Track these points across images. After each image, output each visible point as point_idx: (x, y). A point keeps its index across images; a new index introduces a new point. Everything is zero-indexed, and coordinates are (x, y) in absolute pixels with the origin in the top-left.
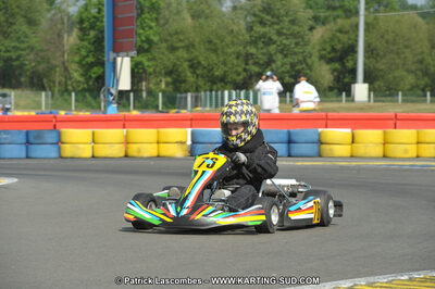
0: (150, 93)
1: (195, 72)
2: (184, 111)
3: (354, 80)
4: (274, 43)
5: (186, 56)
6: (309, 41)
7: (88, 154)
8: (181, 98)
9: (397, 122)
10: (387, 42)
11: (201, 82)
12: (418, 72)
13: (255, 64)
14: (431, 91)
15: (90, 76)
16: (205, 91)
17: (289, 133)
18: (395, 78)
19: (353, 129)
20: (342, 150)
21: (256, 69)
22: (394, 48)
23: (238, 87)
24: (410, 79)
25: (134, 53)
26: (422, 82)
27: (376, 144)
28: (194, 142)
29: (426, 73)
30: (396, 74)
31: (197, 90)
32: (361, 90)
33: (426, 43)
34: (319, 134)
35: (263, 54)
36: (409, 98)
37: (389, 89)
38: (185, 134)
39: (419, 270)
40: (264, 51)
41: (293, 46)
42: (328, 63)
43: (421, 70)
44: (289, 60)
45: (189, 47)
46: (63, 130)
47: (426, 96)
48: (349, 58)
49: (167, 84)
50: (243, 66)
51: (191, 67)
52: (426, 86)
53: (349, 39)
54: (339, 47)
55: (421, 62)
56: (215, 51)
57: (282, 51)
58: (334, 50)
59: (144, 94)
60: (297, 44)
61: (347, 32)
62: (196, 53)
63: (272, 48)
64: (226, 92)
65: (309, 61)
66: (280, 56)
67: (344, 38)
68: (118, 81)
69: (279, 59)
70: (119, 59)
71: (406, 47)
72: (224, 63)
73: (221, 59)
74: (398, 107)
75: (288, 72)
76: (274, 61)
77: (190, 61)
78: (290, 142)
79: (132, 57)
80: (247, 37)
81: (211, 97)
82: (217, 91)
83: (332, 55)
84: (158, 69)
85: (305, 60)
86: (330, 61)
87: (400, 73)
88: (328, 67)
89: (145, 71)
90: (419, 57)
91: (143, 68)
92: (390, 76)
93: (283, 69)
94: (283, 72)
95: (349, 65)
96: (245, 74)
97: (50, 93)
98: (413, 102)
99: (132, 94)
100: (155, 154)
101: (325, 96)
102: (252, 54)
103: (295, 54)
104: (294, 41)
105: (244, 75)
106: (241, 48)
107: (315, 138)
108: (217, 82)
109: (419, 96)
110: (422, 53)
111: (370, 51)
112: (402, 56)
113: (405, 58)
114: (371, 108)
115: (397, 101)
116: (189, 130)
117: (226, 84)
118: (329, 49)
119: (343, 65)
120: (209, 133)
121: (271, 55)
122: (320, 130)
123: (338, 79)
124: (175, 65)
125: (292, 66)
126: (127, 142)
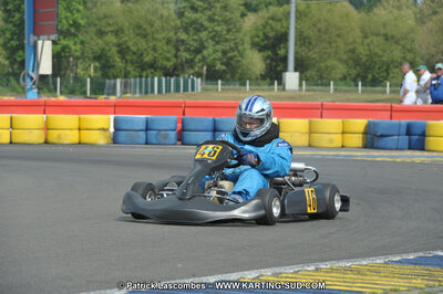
0: (76, 79)
1: (123, 58)
3: (286, 69)
4: (206, 29)
5: (115, 41)
6: (240, 28)
7: (6, 139)
9: (323, 111)
10: (319, 31)
11: (130, 68)
12: (351, 63)
13: (188, 50)
14: (362, 81)
15: (15, 60)
16: (135, 77)
18: (327, 67)
21: (188, 55)
22: (324, 36)
23: (166, 75)
24: (341, 69)
25: (55, 36)
26: (354, 72)
27: (303, 133)
28: (116, 129)
29: (357, 62)
30: (328, 63)
31: (126, 76)
32: (292, 78)
33: (358, 33)
35: (195, 40)
37: (321, 78)
38: (107, 121)
40: (196, 37)
41: (225, 32)
42: (260, 51)
43: (353, 59)
44: (219, 47)
45: (118, 32)
48: (282, 45)
49: (95, 68)
50: (174, 52)
51: (120, 52)
52: (358, 75)
53: (282, 27)
54: (271, 34)
55: (353, 51)
56: (145, 36)
57: (212, 38)
58: (267, 37)
59: (71, 81)
61: (279, 20)
62: (126, 38)
63: (204, 35)
64: (156, 79)
65: (241, 48)
66: (211, 43)
67: (278, 26)
68: (38, 65)
69: (210, 45)
70: (40, 43)
71: (339, 36)
72: (154, 49)
73: (151, 45)
75: (220, 59)
76: (205, 48)
77: (119, 45)
78: (215, 130)
79: (54, 43)
82: (147, 77)
83: (266, 42)
84: (86, 54)
85: (237, 47)
86: (262, 49)
88: (262, 54)
89: (72, 55)
90: (352, 47)
91: (70, 52)
92: (322, 65)
93: (214, 56)
94: (215, 59)
95: (282, 52)
98: (344, 91)
99: (59, 79)
102: (183, 41)
103: (227, 40)
104: (225, 28)
105: (174, 60)
106: (172, 34)
108: (146, 67)
109: (350, 86)
110: (354, 42)
111: (302, 39)
112: (333, 45)
113: (338, 46)
114: (301, 97)
116: (112, 117)
117: (155, 70)
118: (261, 34)
119: (277, 54)
120: (132, 121)
121: (202, 42)
123: (269, 67)
124: (104, 49)
125: (224, 53)
126: (47, 128)
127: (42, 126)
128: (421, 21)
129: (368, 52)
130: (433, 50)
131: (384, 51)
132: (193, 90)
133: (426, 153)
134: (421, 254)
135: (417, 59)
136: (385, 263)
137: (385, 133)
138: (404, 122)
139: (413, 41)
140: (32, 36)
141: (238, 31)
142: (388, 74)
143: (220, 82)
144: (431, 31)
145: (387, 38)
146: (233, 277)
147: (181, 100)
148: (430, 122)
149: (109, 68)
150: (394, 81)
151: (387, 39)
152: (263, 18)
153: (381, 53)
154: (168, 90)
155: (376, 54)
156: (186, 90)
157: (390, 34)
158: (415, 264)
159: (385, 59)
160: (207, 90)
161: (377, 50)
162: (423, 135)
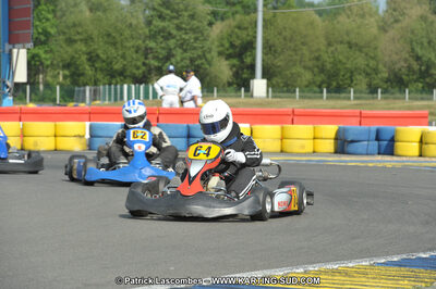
0: (47, 85)
1: (92, 66)
2: (82, 105)
3: (253, 76)
4: (174, 37)
5: (84, 49)
6: (208, 36)
8: (79, 91)
9: (295, 117)
10: (285, 39)
11: (100, 76)
12: (316, 69)
13: (155, 58)
14: (328, 88)
16: (104, 84)
17: (188, 127)
18: (292, 74)
19: (251, 124)
21: (156, 63)
22: (292, 45)
23: (138, 81)
24: (308, 76)
25: (30, 45)
26: (319, 79)
27: (274, 139)
28: (91, 136)
29: (322, 70)
30: (294, 71)
31: (96, 83)
32: (259, 86)
33: (323, 41)
35: (163, 48)
36: (306, 94)
37: (287, 85)
38: (83, 128)
39: (314, 263)
40: (163, 45)
41: (192, 41)
42: (227, 59)
43: (318, 67)
44: (188, 55)
45: (88, 40)
47: (322, 92)
48: (249, 53)
49: (65, 77)
50: (142, 59)
51: (89, 60)
52: (322, 82)
53: (248, 35)
54: (238, 43)
55: (317, 59)
56: (114, 44)
57: (181, 46)
58: (232, 46)
59: (41, 87)
60: (196, 39)
61: (246, 29)
62: (94, 46)
63: (172, 43)
64: (125, 86)
65: (208, 56)
67: (243, 34)
68: (14, 73)
69: (178, 53)
70: (15, 51)
71: (303, 44)
72: (123, 57)
73: (120, 53)
74: (295, 103)
75: (187, 67)
76: (173, 56)
77: (89, 54)
78: (189, 136)
79: (28, 49)
80: (147, 31)
81: (110, 91)
82: (116, 85)
83: (231, 51)
84: (55, 62)
85: (203, 56)
86: (229, 57)
87: (298, 69)
88: (227, 62)
89: (42, 64)
90: (317, 54)
91: (40, 61)
92: (288, 72)
93: (183, 63)
94: (183, 67)
95: (248, 60)
96: (144, 68)
98: (310, 98)
99: (28, 87)
100: (52, 147)
101: (225, 91)
102: (151, 49)
103: (195, 48)
104: (190, 37)
106: (140, 42)
108: (116, 75)
109: (315, 92)
110: (319, 50)
111: (268, 47)
112: (299, 53)
113: (303, 54)
114: (269, 103)
115: (295, 97)
116: (88, 124)
117: (125, 77)
118: (227, 45)
119: (243, 62)
120: (107, 127)
121: (170, 49)
123: (236, 75)
124: (73, 57)
125: (192, 60)
126: (23, 135)
128: (383, 29)
129: (332, 60)
130: (395, 57)
131: (348, 59)
133: (395, 158)
134: (404, 256)
135: (381, 66)
136: (371, 265)
137: (355, 138)
138: (374, 128)
139: (376, 48)
140: (7, 45)
141: (205, 40)
142: (352, 81)
144: (393, 39)
145: (350, 45)
147: (155, 107)
148: (399, 128)
149: (79, 75)
150: (358, 87)
151: (350, 47)
152: (230, 26)
153: (344, 61)
154: (137, 97)
155: (340, 61)
157: (354, 41)
158: (401, 266)
159: (348, 66)
161: (341, 57)
162: (392, 140)
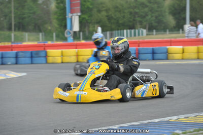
3: (185, 23)
4: (147, 7)
5: (106, 14)
6: (163, 5)
7: (59, 60)
11: (113, 26)
13: (138, 17)
16: (115, 30)
17: (153, 49)
19: (184, 45)
20: (178, 56)
21: (138, 19)
23: (131, 28)
31: (112, 30)
34: (167, 49)
40: (142, 11)
41: (156, 8)
42: (173, 16)
44: (153, 15)
45: (107, 11)
46: (48, 51)
48: (183, 13)
50: (133, 18)
51: (108, 19)
53: (183, 4)
54: (178, 8)
56: (120, 11)
57: (151, 11)
58: (175, 9)
59: (87, 33)
62: (110, 13)
63: (146, 9)
64: (125, 31)
65: (164, 15)
66: (150, 13)
70: (73, 17)
72: (124, 17)
73: (122, 15)
75: (154, 20)
77: (107, 16)
79: (80, 16)
81: (118, 33)
82: (121, 30)
83: (175, 11)
84: (93, 21)
91: (86, 21)
93: (152, 19)
95: (183, 16)
96: (134, 22)
97: (43, 33)
99: (81, 33)
101: (173, 31)
102: (136, 13)
103: (157, 11)
104: (156, 5)
106: (132, 10)
107: (165, 50)
117: (125, 26)
118: (173, 9)
121: (146, 13)
122: (168, 47)
123: (178, 23)
125: (156, 17)
126: (77, 55)
127: (75, 54)
132: (142, 35)
140: (70, 14)
143: (154, 31)
146: (166, 119)
147: (137, 40)
154: (131, 36)
156: (139, 35)
160: (149, 35)
